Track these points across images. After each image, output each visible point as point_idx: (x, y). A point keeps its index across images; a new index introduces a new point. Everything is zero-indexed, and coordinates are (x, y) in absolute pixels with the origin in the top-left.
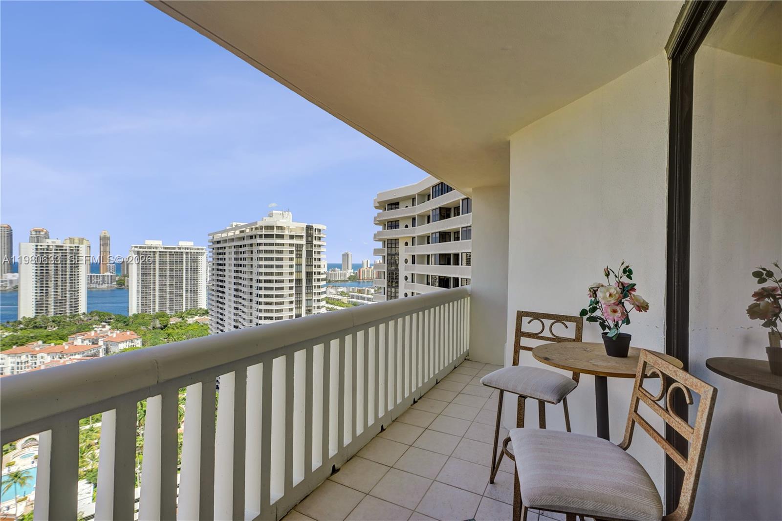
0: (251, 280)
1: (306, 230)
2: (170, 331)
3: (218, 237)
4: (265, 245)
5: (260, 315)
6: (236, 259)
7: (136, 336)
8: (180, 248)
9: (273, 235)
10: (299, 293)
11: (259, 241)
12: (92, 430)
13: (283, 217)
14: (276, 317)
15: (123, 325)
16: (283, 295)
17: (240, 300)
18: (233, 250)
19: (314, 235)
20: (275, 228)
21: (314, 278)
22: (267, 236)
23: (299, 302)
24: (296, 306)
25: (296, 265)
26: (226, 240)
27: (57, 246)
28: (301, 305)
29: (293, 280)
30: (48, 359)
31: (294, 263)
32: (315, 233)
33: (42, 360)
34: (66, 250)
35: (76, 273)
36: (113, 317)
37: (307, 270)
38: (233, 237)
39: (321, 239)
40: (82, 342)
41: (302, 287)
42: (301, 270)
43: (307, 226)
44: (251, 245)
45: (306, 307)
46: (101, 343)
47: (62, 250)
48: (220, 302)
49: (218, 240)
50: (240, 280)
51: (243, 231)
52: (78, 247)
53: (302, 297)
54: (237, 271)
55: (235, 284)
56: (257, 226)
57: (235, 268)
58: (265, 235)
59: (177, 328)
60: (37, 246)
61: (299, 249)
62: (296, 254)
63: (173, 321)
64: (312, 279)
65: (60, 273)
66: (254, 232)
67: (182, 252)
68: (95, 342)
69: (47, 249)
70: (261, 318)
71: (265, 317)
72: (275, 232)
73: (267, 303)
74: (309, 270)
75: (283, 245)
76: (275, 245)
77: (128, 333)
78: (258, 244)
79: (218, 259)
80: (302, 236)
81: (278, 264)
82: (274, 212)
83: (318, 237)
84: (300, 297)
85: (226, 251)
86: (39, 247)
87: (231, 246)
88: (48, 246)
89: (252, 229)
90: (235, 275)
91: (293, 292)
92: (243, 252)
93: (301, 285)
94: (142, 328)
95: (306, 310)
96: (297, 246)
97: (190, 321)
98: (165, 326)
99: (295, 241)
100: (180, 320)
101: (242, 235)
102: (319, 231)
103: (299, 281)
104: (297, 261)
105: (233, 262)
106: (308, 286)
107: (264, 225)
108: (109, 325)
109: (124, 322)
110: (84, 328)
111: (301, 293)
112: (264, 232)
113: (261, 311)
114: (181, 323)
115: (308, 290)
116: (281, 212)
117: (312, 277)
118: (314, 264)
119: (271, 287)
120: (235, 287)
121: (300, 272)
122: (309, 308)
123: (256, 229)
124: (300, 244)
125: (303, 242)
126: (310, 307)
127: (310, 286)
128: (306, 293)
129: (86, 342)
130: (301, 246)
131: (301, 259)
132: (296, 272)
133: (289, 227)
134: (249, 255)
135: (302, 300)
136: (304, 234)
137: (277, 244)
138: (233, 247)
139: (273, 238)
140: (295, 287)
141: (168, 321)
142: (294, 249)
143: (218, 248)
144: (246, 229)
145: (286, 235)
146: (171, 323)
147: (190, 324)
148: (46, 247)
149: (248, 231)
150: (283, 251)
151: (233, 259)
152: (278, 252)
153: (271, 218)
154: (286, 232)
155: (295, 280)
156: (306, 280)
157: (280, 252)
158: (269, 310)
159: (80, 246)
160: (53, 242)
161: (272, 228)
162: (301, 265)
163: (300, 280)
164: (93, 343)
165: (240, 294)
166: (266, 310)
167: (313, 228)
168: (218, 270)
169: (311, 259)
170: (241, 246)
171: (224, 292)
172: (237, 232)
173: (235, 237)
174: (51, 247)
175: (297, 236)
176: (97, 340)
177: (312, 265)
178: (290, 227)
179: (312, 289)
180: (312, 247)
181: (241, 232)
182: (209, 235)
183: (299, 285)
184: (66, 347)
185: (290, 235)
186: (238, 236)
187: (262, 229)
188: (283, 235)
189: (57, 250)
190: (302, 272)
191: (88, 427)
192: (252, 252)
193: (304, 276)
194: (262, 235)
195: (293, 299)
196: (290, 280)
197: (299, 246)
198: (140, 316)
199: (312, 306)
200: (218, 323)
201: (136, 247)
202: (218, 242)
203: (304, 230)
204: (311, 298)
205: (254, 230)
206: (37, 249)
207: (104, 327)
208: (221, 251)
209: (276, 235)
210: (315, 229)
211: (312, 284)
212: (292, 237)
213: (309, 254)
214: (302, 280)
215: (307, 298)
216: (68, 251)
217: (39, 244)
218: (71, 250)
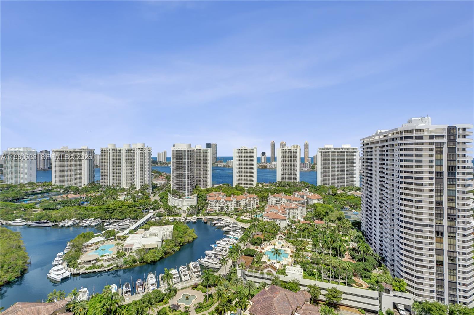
0: (393, 170)
1: (448, 130)
2: (338, 197)
3: (367, 141)
4: (405, 145)
5: (401, 196)
6: (380, 155)
7: (320, 197)
8: (342, 149)
9: (413, 136)
10: (439, 183)
11: (399, 142)
12: (302, 241)
13: (422, 122)
14: (415, 201)
15: (314, 190)
16: (423, 183)
17: (384, 184)
18: (378, 149)
19: (457, 134)
20: (415, 131)
21: (457, 171)
22: (406, 138)
23: (440, 192)
24: (437, 194)
25: (436, 160)
26: (373, 142)
28: (442, 194)
29: (433, 172)
30: (286, 202)
31: (434, 158)
32: (459, 132)
33: (284, 201)
35: (296, 162)
36: (310, 185)
37: (449, 165)
38: (378, 140)
39: (467, 137)
40: (298, 196)
41: (443, 178)
42: (442, 165)
43: (448, 126)
44: (393, 145)
45: (448, 196)
46: (305, 198)
47: (290, 151)
48: (369, 184)
49: (367, 143)
50: (384, 170)
51: (386, 136)
53: (443, 187)
54: (381, 164)
55: (380, 172)
56: (398, 131)
57: (380, 162)
58: (405, 137)
59: (342, 196)
61: (439, 147)
62: (436, 151)
63: (339, 192)
64: (455, 172)
65: (290, 162)
66: (395, 136)
67: (344, 151)
68: (303, 197)
70: (401, 199)
71: (405, 199)
72: (415, 134)
73: (407, 189)
74: (452, 165)
75: (423, 144)
76: (414, 144)
77: (317, 195)
78: (398, 144)
79: (367, 155)
80: (442, 136)
81: (417, 159)
82: (413, 119)
83: (462, 135)
84: (441, 187)
85: (373, 150)
87: (377, 147)
89: (394, 133)
90: (380, 166)
91: (434, 182)
92: (386, 150)
93: (442, 177)
94: (323, 193)
95: (448, 199)
96: (437, 144)
97: (349, 193)
98: (335, 194)
99: (435, 140)
100: (343, 192)
101: (386, 138)
102: (464, 130)
103: (439, 174)
104: (437, 157)
105: (378, 157)
106: (450, 179)
107: (404, 130)
108: (308, 189)
109: (315, 189)
110: (298, 190)
111: (442, 184)
112: (404, 135)
113: (401, 194)
114: (343, 193)
115: (450, 182)
116: (420, 118)
117: (455, 170)
118: (457, 159)
119: (411, 177)
120: (380, 174)
121: (440, 166)
122: (451, 198)
123: (397, 133)
124: (441, 143)
125: (445, 140)
126: (453, 196)
127: (453, 179)
128: (448, 184)
129: (299, 196)
130: (442, 144)
131: (442, 155)
132: (436, 166)
133: (428, 129)
134: (391, 153)
135: (443, 190)
136: (446, 133)
137: (416, 144)
138: (378, 147)
139: (413, 139)
140: (436, 178)
141: (336, 191)
142: (434, 146)
143: (367, 148)
144: (389, 134)
145: (426, 136)
146: (338, 193)
147: (349, 195)
148: (285, 150)
149: (390, 135)
150: (422, 148)
151: (378, 155)
152: (417, 149)
153: (410, 124)
154: (426, 134)
155: (436, 172)
156: (448, 173)
157: (419, 149)
158: (409, 194)
159: (297, 149)
160: (288, 148)
161: (412, 131)
162: (442, 160)
163: (440, 172)
164: (302, 198)
165: (384, 180)
166: (407, 193)
167: (456, 128)
168: (367, 162)
169: (454, 155)
170: (384, 146)
171: (371, 178)
172: (382, 137)
173: (380, 140)
174: (287, 150)
175: (437, 136)
176: (304, 196)
177: (455, 161)
178: (430, 129)
179: (456, 182)
180: (455, 144)
181: (384, 136)
182: (361, 140)
183: (439, 177)
184: (292, 197)
185: (429, 136)
186: (382, 139)
187: (402, 133)
188: (423, 136)
190: (443, 166)
191: (300, 239)
192: (393, 150)
193: (445, 170)
194: (402, 137)
195: (434, 188)
196: (429, 172)
197: (439, 144)
198: (322, 187)
199: (455, 196)
200: (367, 197)
201: (320, 149)
202: (367, 144)
203: (445, 131)
204: (454, 189)
205: (395, 134)
206: (282, 151)
207: (306, 190)
208: (369, 150)
209: (415, 136)
210: (459, 129)
211: (455, 177)
212: (431, 137)
213: (452, 151)
214: (443, 172)
215: (449, 189)
216: (293, 152)
217: (283, 149)
218: (294, 151)
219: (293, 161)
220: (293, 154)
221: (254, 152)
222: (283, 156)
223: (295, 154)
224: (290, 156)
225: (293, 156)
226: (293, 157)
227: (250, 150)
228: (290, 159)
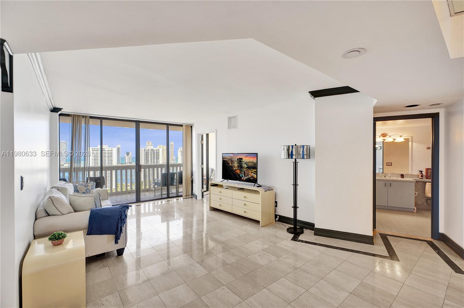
27: (151, 149)
34: (154, 151)
35: (158, 161)
47: (153, 151)
52: (159, 149)
60: (145, 149)
65: (152, 161)
69: (148, 151)
86: (146, 150)
88: (149, 149)
148: (147, 150)
159: (160, 149)
160: (150, 148)
174: (149, 150)
189: (151, 151)
206: (145, 151)
216: (155, 152)
217: (145, 148)
218: (157, 151)
219: (155, 160)
220: (155, 154)
221: (113, 151)
222: (145, 155)
223: (158, 153)
224: (152, 155)
225: (155, 155)
226: (155, 157)
227: (108, 150)
228: (152, 158)
